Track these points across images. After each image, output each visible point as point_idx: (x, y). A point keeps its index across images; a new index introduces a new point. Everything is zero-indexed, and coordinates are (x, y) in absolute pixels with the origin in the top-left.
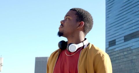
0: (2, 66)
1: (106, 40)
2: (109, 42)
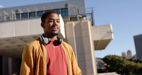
0: (112, 33)
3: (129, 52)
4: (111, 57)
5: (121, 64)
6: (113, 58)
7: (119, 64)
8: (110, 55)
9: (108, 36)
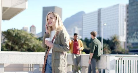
0: (27, 1)
3: (33, 27)
4: (16, 31)
5: (26, 42)
6: (18, 34)
7: (25, 42)
8: (15, 29)
9: (22, 3)
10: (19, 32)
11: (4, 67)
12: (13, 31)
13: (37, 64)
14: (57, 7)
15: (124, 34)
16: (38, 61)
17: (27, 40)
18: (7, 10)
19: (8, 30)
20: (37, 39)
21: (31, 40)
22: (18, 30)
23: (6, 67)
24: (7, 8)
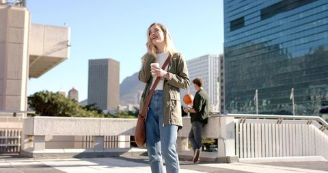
0: (68, 46)
1: (225, 19)
2: (232, 22)
3: (73, 91)
4: (49, 95)
6: (53, 99)
8: (47, 91)
9: (59, 50)
10: (53, 97)
11: (46, 142)
12: (45, 95)
13: (100, 136)
14: (111, 59)
15: (216, 102)
16: (102, 131)
17: (68, 109)
18: (36, 60)
19: (36, 94)
20: (83, 108)
21: (74, 109)
22: (52, 94)
23: (49, 141)
24: (36, 57)
